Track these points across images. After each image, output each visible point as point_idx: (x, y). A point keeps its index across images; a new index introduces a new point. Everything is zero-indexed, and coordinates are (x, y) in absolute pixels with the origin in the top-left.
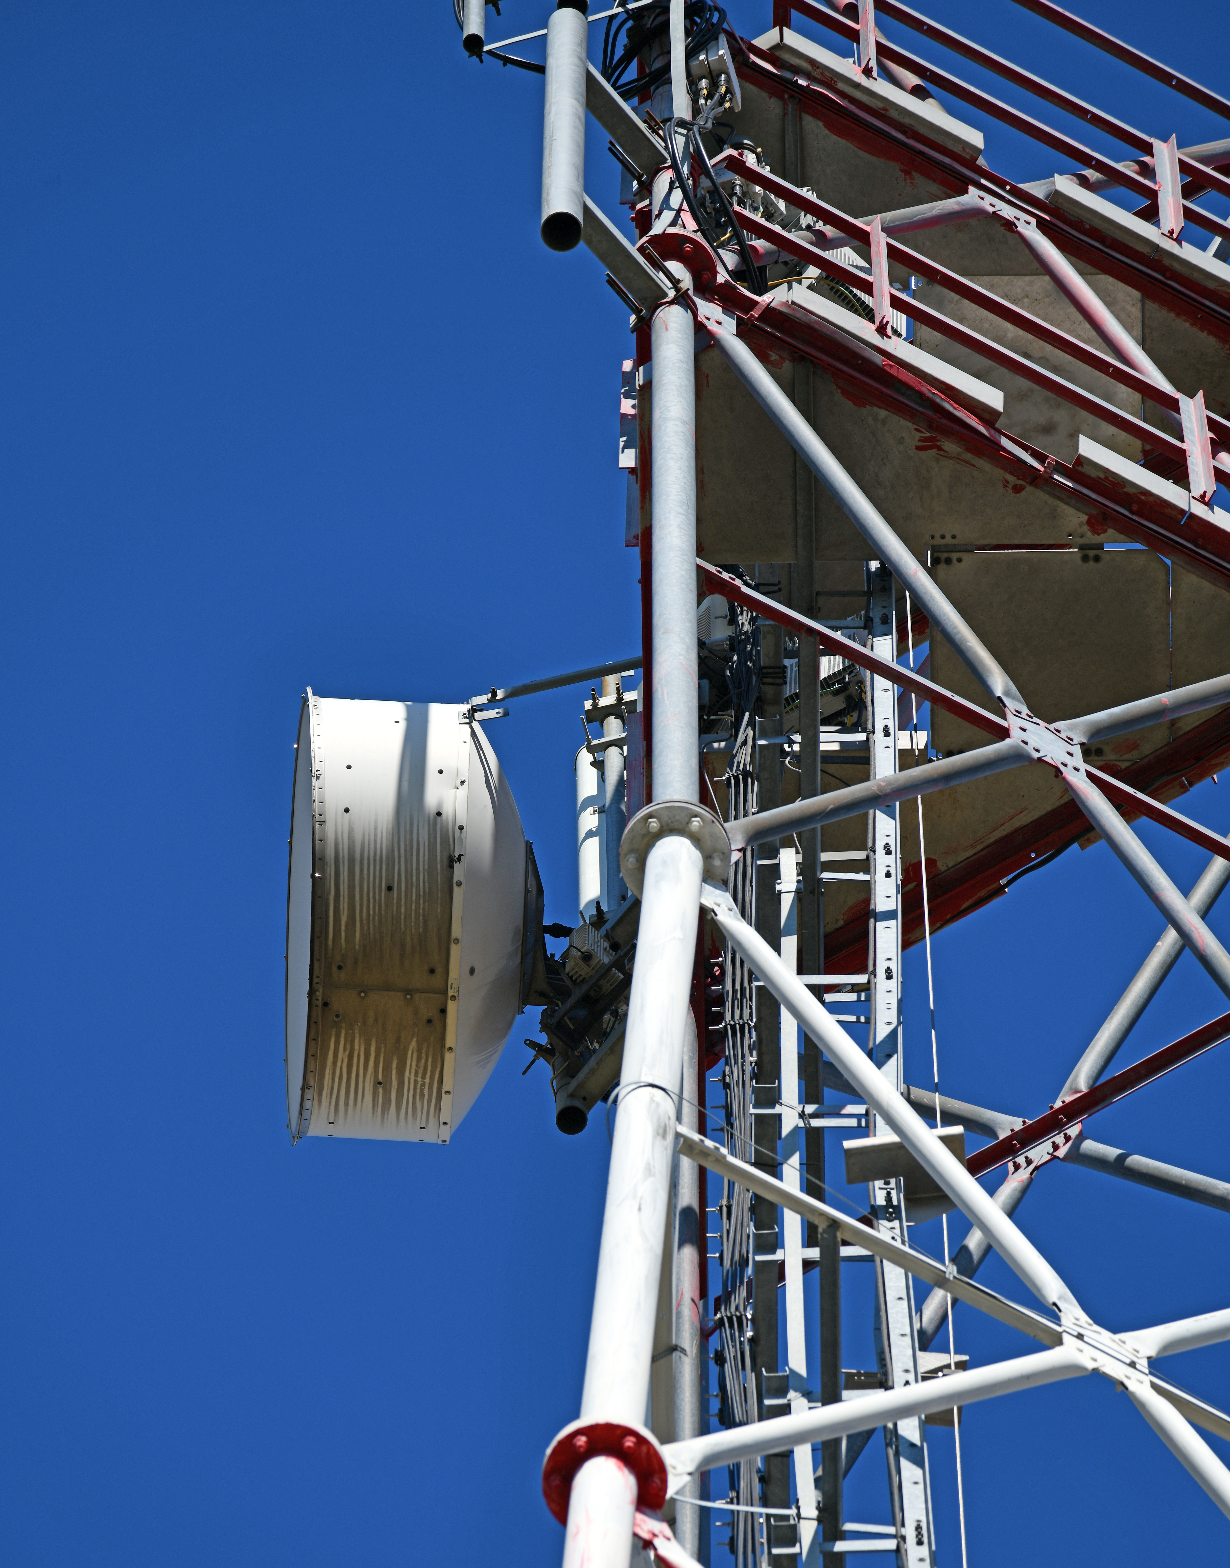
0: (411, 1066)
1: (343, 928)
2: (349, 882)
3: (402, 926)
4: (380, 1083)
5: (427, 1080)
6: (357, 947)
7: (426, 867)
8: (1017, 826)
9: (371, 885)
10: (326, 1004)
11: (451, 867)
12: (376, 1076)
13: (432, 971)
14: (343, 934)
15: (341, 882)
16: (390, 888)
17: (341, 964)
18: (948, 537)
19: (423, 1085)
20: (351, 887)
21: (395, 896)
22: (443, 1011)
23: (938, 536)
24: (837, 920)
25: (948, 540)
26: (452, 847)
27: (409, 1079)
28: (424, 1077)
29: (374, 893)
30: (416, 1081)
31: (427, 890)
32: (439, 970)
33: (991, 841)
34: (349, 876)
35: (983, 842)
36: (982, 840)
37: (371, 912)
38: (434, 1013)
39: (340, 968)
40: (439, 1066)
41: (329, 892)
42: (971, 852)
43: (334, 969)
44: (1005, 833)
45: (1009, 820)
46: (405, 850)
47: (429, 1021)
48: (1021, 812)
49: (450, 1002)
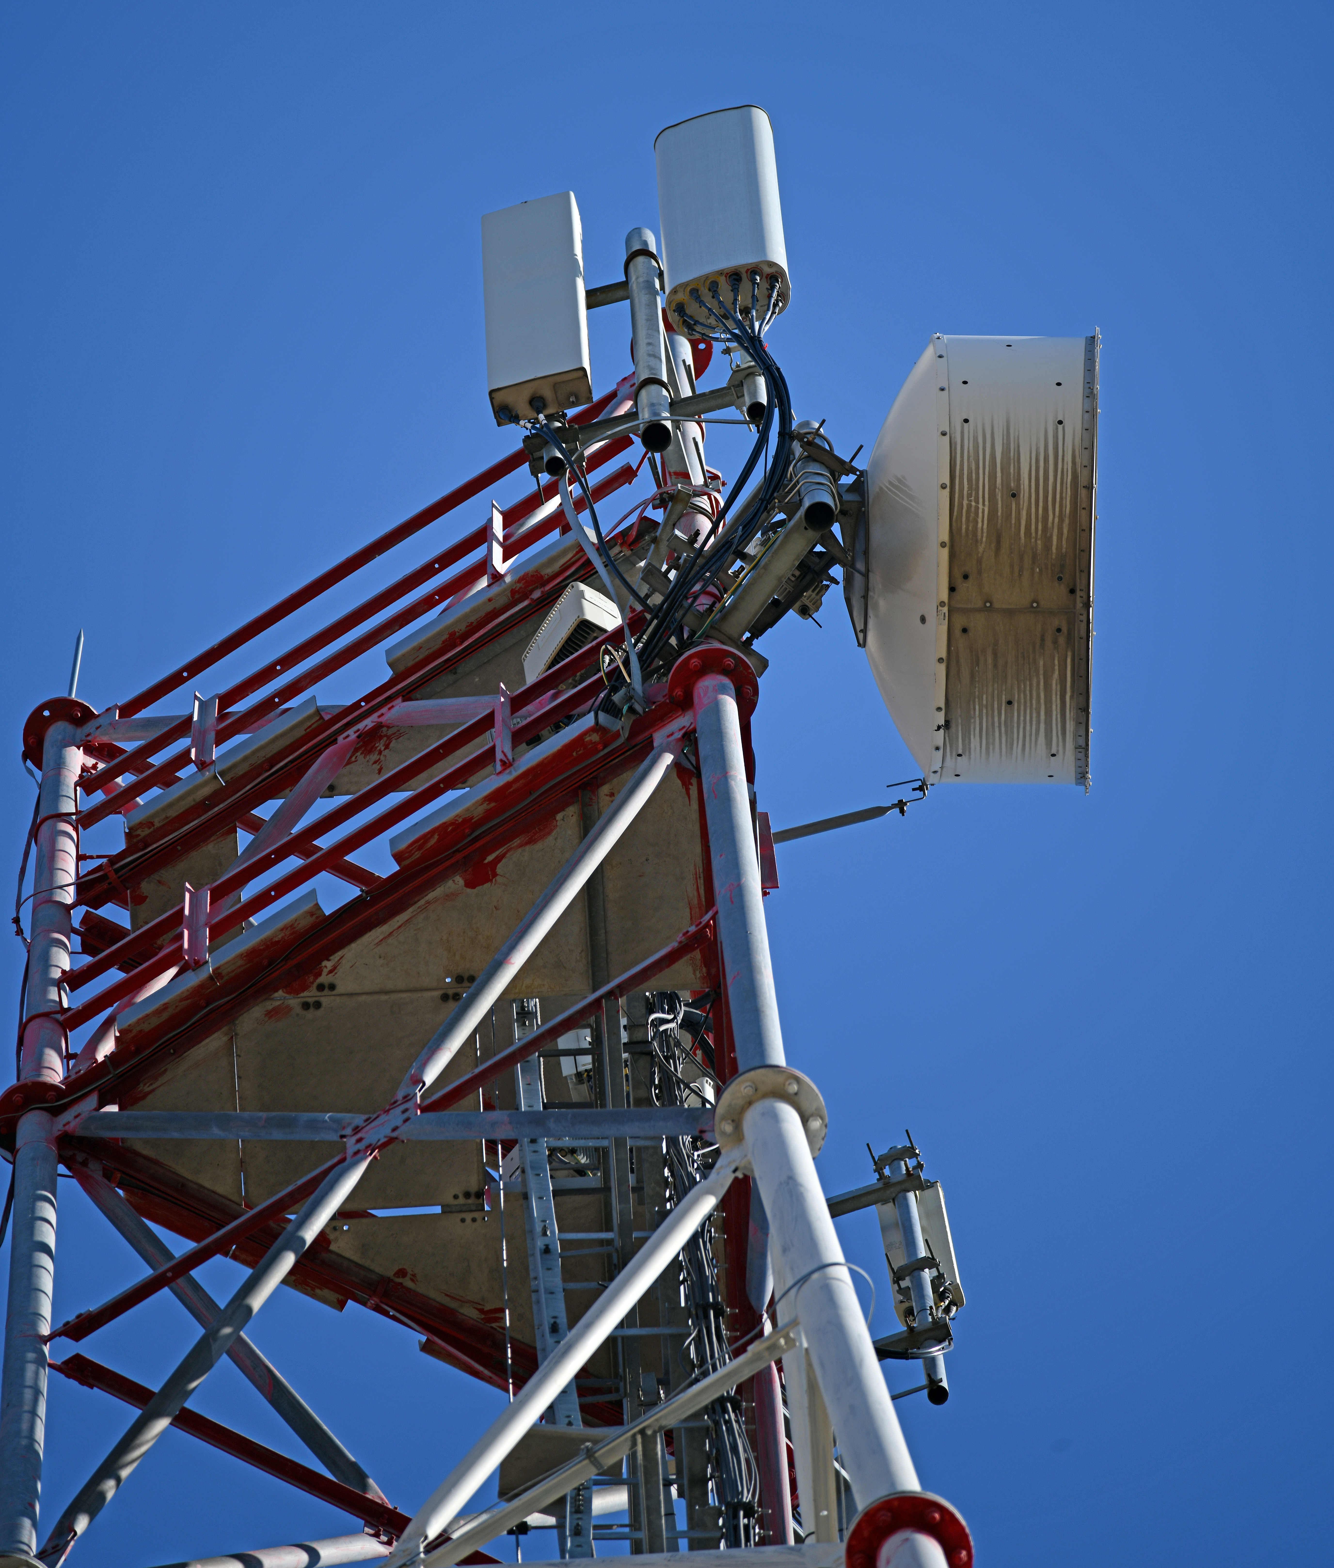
0: (982, 517)
1: (1056, 668)
2: (1051, 707)
4: (1013, 495)
7: (972, 720)
9: (1028, 705)
10: (1072, 591)
11: (947, 721)
12: (1017, 504)
13: (965, 630)
14: (1056, 663)
15: (1059, 706)
16: (1010, 703)
17: (1057, 635)
18: (468, 1220)
20: (1048, 703)
21: (1003, 696)
22: (952, 589)
23: (479, 1221)
25: (468, 1216)
26: (946, 735)
27: (984, 505)
28: (969, 506)
29: (1025, 698)
30: (976, 499)
31: (971, 702)
32: (957, 632)
34: (1051, 711)
36: (420, 909)
37: (1027, 683)
38: (962, 586)
39: (1059, 630)
40: (954, 522)
42: (429, 896)
43: (1064, 629)
45: (391, 932)
47: (966, 577)
48: (381, 940)
49: (946, 601)
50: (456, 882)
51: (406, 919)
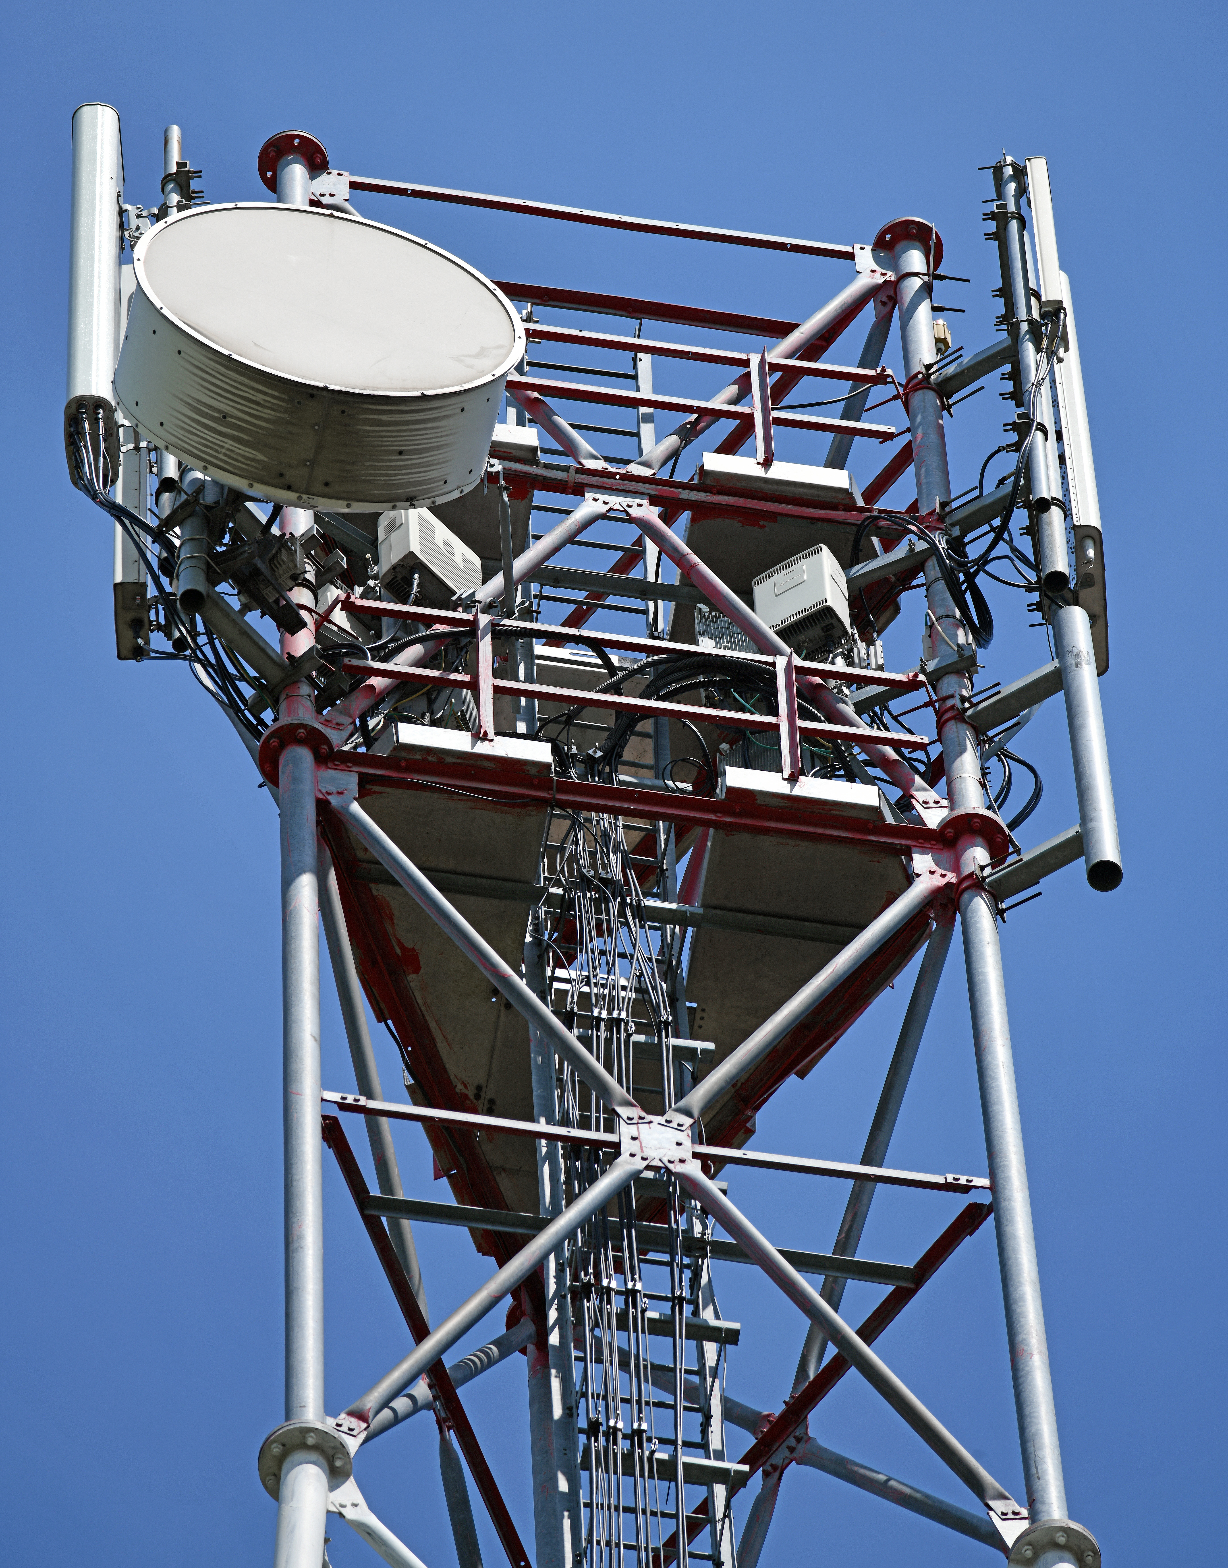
0: (239, 449)
1: (376, 417)
2: (412, 421)
3: (369, 464)
4: (224, 417)
5: (221, 456)
6: (359, 427)
7: (411, 480)
8: (437, 1040)
9: (406, 438)
10: (312, 396)
11: (407, 500)
12: (232, 417)
13: (327, 484)
14: (371, 417)
16: (401, 453)
17: (346, 413)
18: (701, 1023)
19: (216, 451)
20: (407, 423)
21: (394, 458)
22: (289, 488)
23: (704, 1015)
24: (378, 890)
25: (698, 1022)
26: (422, 498)
27: (226, 443)
28: (225, 455)
29: (399, 441)
30: (222, 447)
31: (392, 482)
32: (327, 490)
33: (428, 1018)
35: (427, 1011)
36: (429, 1011)
37: (385, 439)
38: (288, 480)
39: (343, 412)
40: (236, 471)
41: (406, 406)
42: (420, 1002)
43: (343, 408)
44: (432, 1030)
45: (443, 1035)
46: (426, 462)
47: (281, 475)
48: (448, 1044)
49: (298, 495)
50: (412, 980)
51: (435, 1023)
